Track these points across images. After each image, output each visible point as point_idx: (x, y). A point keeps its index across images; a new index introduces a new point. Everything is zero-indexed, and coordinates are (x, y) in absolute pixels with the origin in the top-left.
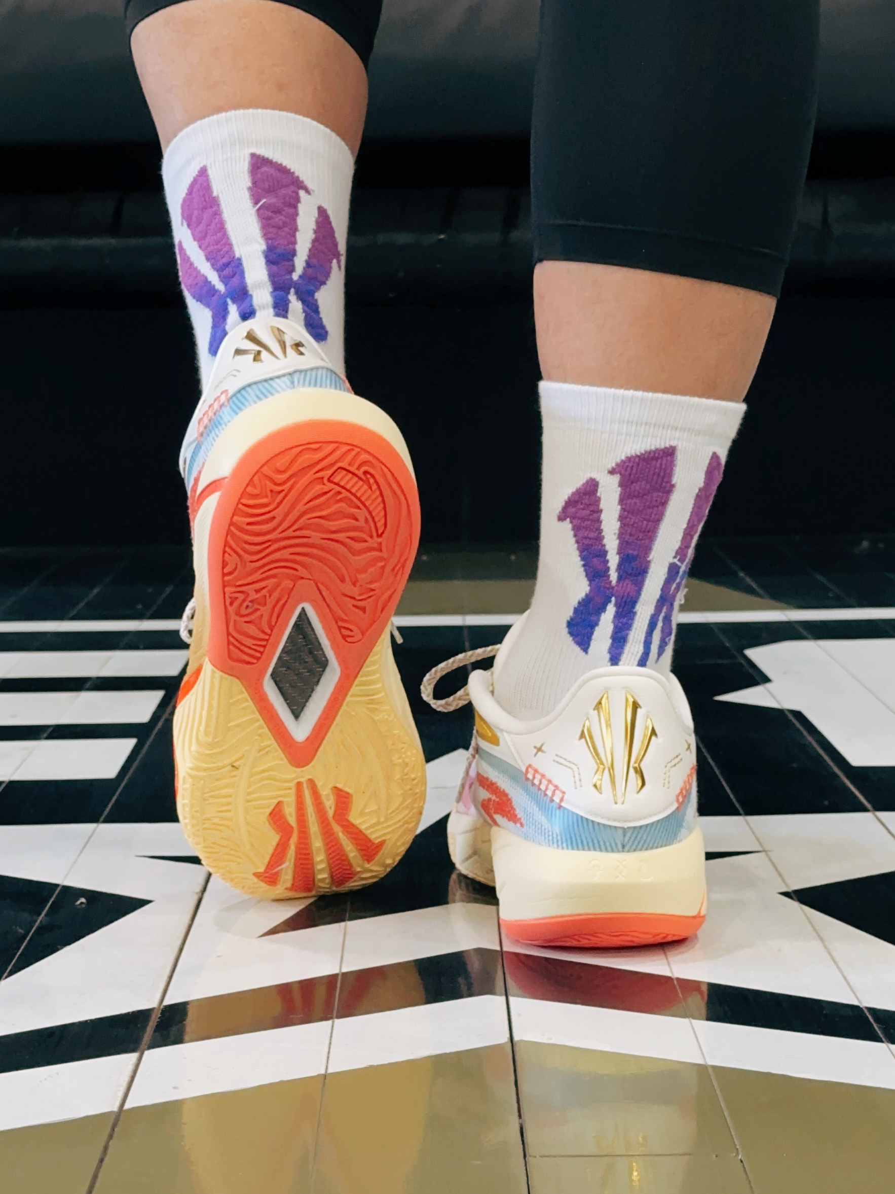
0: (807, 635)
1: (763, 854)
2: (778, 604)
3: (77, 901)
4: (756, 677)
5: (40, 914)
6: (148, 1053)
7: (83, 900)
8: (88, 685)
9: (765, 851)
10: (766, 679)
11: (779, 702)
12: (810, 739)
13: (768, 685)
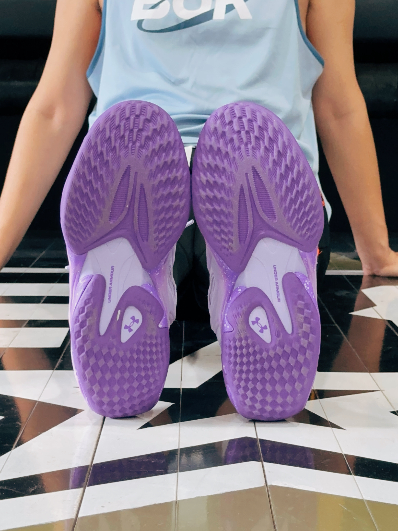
4: (369, 305)
6: (87, 489)
10: (373, 305)
13: (375, 307)
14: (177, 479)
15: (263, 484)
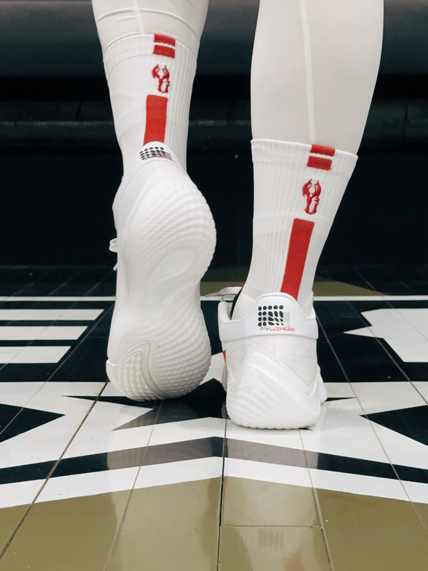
0: (391, 307)
2: (379, 293)
8: (52, 324)
9: (356, 398)
11: (374, 334)
12: (386, 350)
13: (370, 327)
14: (139, 471)
15: (220, 475)
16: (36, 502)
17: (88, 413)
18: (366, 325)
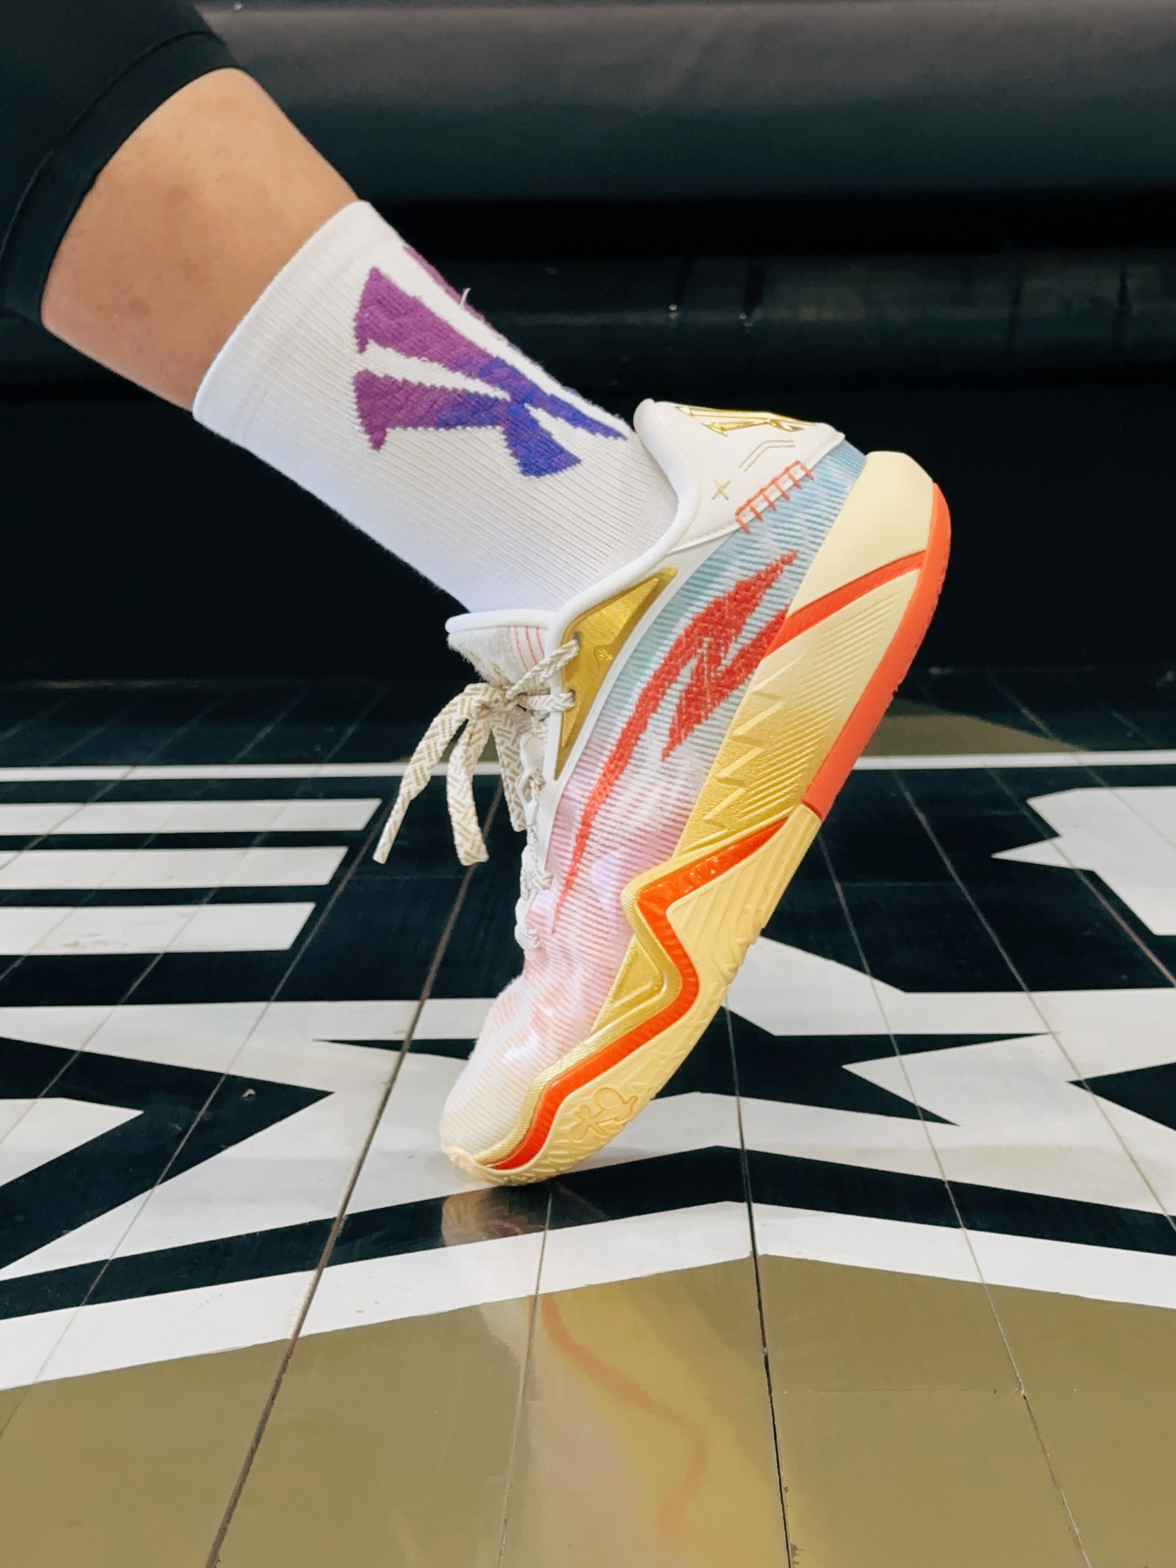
0: (1102, 783)
1: (1049, 1037)
2: (1066, 745)
3: (243, 1093)
4: (1041, 831)
5: (200, 1109)
6: (328, 1271)
7: (251, 1092)
8: (257, 840)
9: (1052, 1033)
10: (1052, 834)
11: (1068, 860)
12: (1104, 902)
13: (1056, 841)
14: (543, 1247)
15: (746, 1253)
16: (304, 1333)
17: (389, 1085)
18: (1046, 836)
